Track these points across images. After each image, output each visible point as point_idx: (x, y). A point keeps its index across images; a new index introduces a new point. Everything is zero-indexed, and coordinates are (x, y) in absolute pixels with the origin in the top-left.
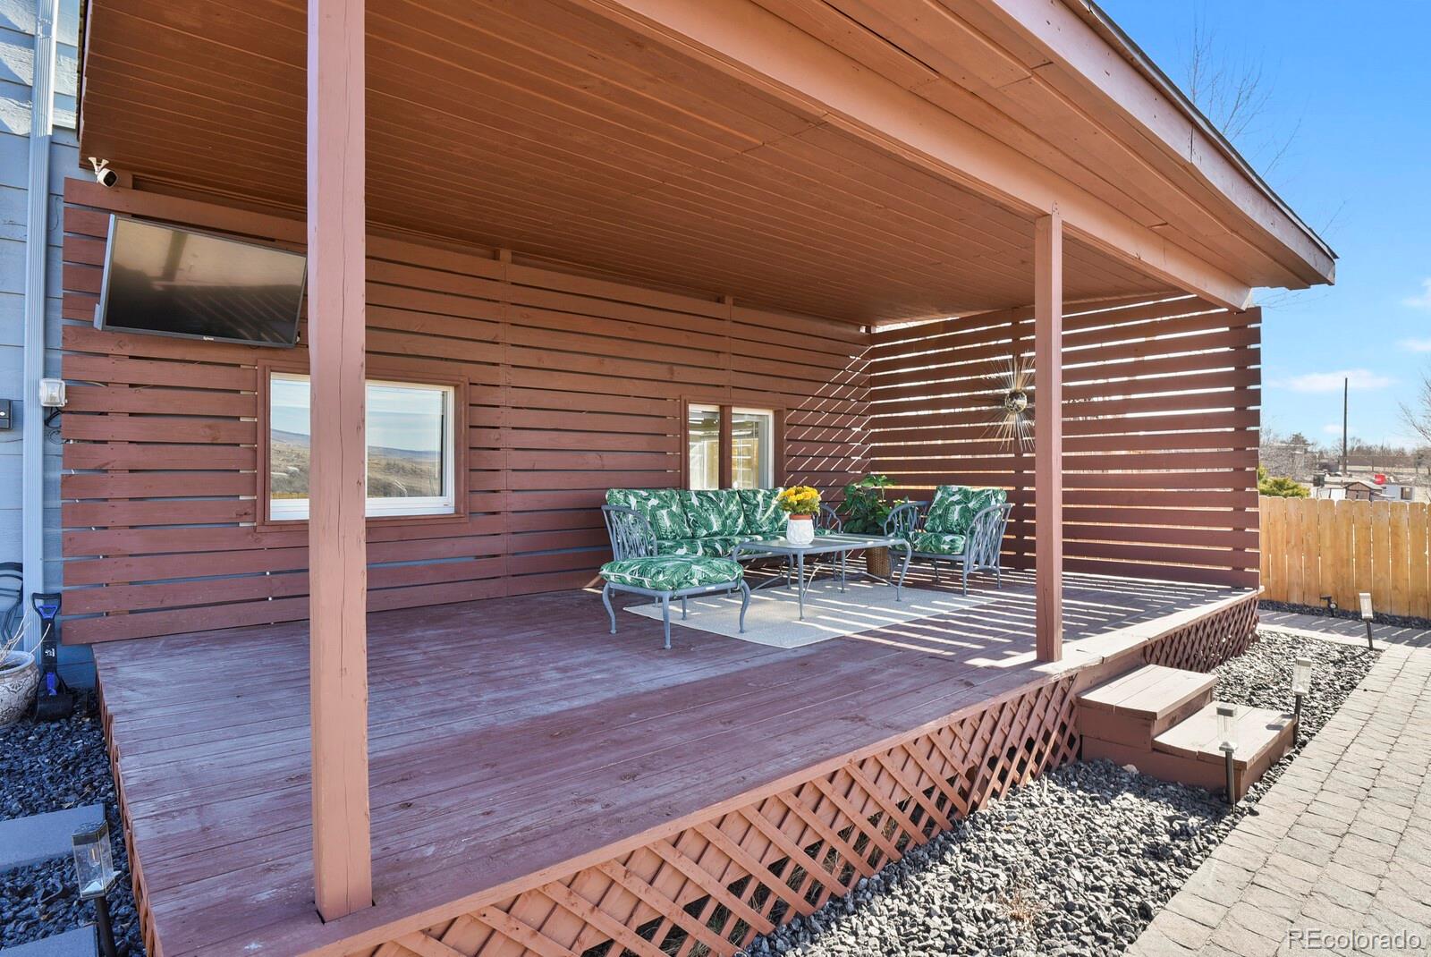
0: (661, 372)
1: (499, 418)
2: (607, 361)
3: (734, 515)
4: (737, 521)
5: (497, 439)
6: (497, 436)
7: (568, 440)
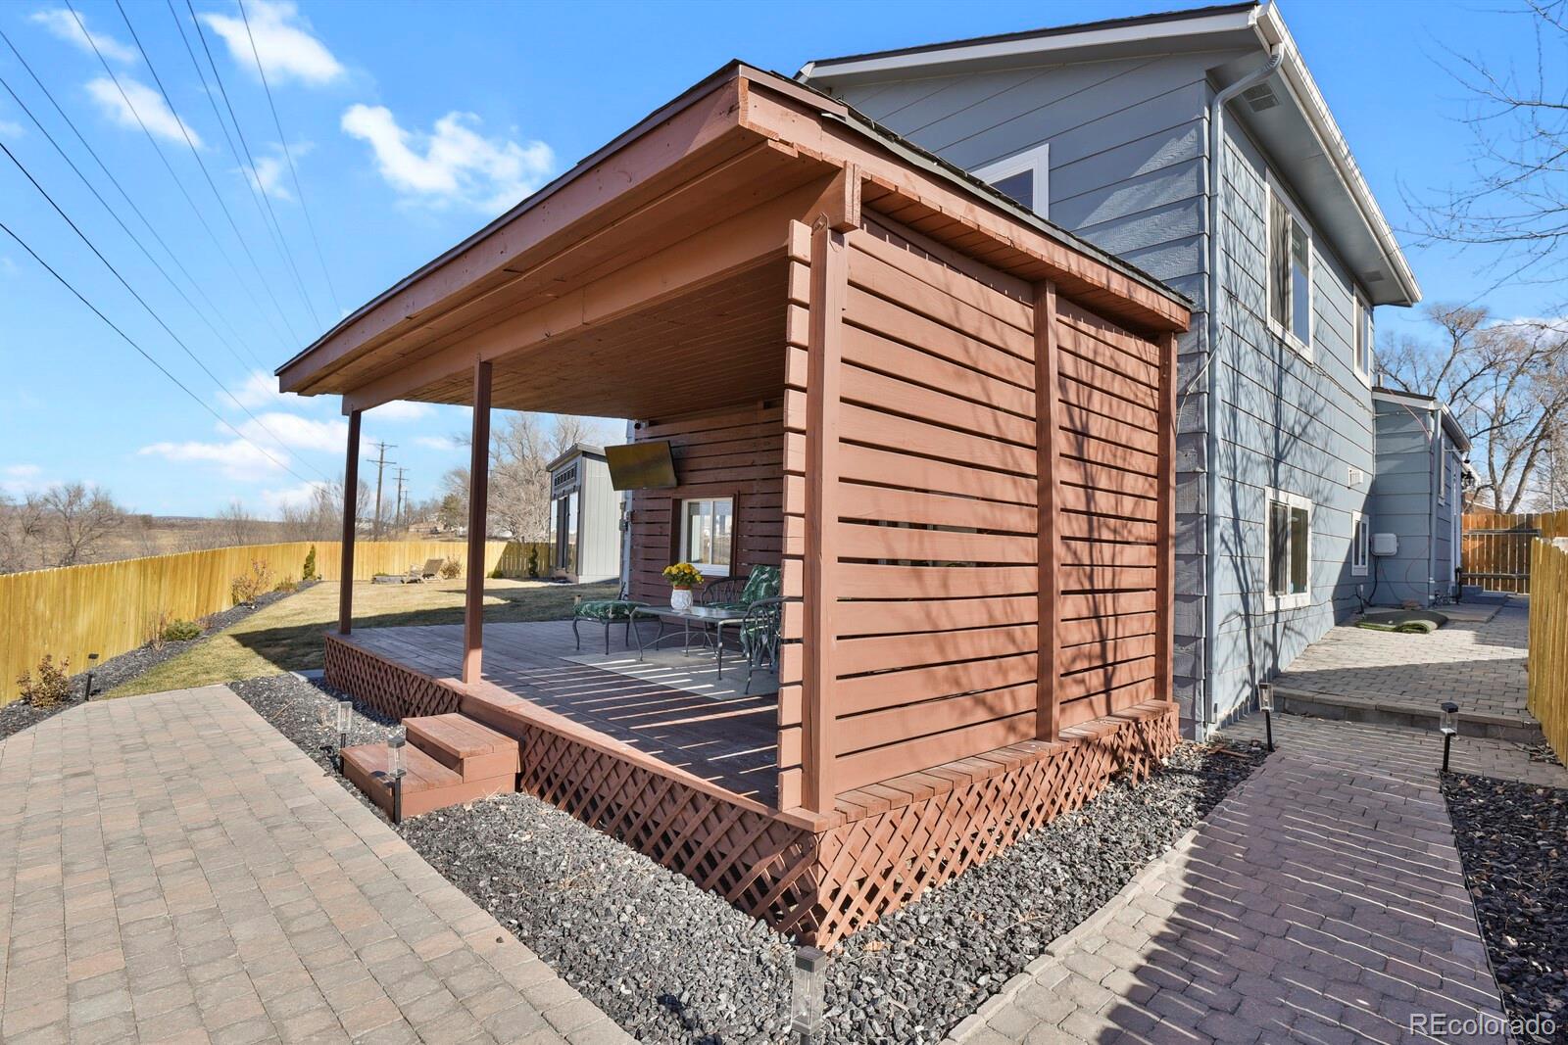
1: (752, 515)
5: (750, 529)
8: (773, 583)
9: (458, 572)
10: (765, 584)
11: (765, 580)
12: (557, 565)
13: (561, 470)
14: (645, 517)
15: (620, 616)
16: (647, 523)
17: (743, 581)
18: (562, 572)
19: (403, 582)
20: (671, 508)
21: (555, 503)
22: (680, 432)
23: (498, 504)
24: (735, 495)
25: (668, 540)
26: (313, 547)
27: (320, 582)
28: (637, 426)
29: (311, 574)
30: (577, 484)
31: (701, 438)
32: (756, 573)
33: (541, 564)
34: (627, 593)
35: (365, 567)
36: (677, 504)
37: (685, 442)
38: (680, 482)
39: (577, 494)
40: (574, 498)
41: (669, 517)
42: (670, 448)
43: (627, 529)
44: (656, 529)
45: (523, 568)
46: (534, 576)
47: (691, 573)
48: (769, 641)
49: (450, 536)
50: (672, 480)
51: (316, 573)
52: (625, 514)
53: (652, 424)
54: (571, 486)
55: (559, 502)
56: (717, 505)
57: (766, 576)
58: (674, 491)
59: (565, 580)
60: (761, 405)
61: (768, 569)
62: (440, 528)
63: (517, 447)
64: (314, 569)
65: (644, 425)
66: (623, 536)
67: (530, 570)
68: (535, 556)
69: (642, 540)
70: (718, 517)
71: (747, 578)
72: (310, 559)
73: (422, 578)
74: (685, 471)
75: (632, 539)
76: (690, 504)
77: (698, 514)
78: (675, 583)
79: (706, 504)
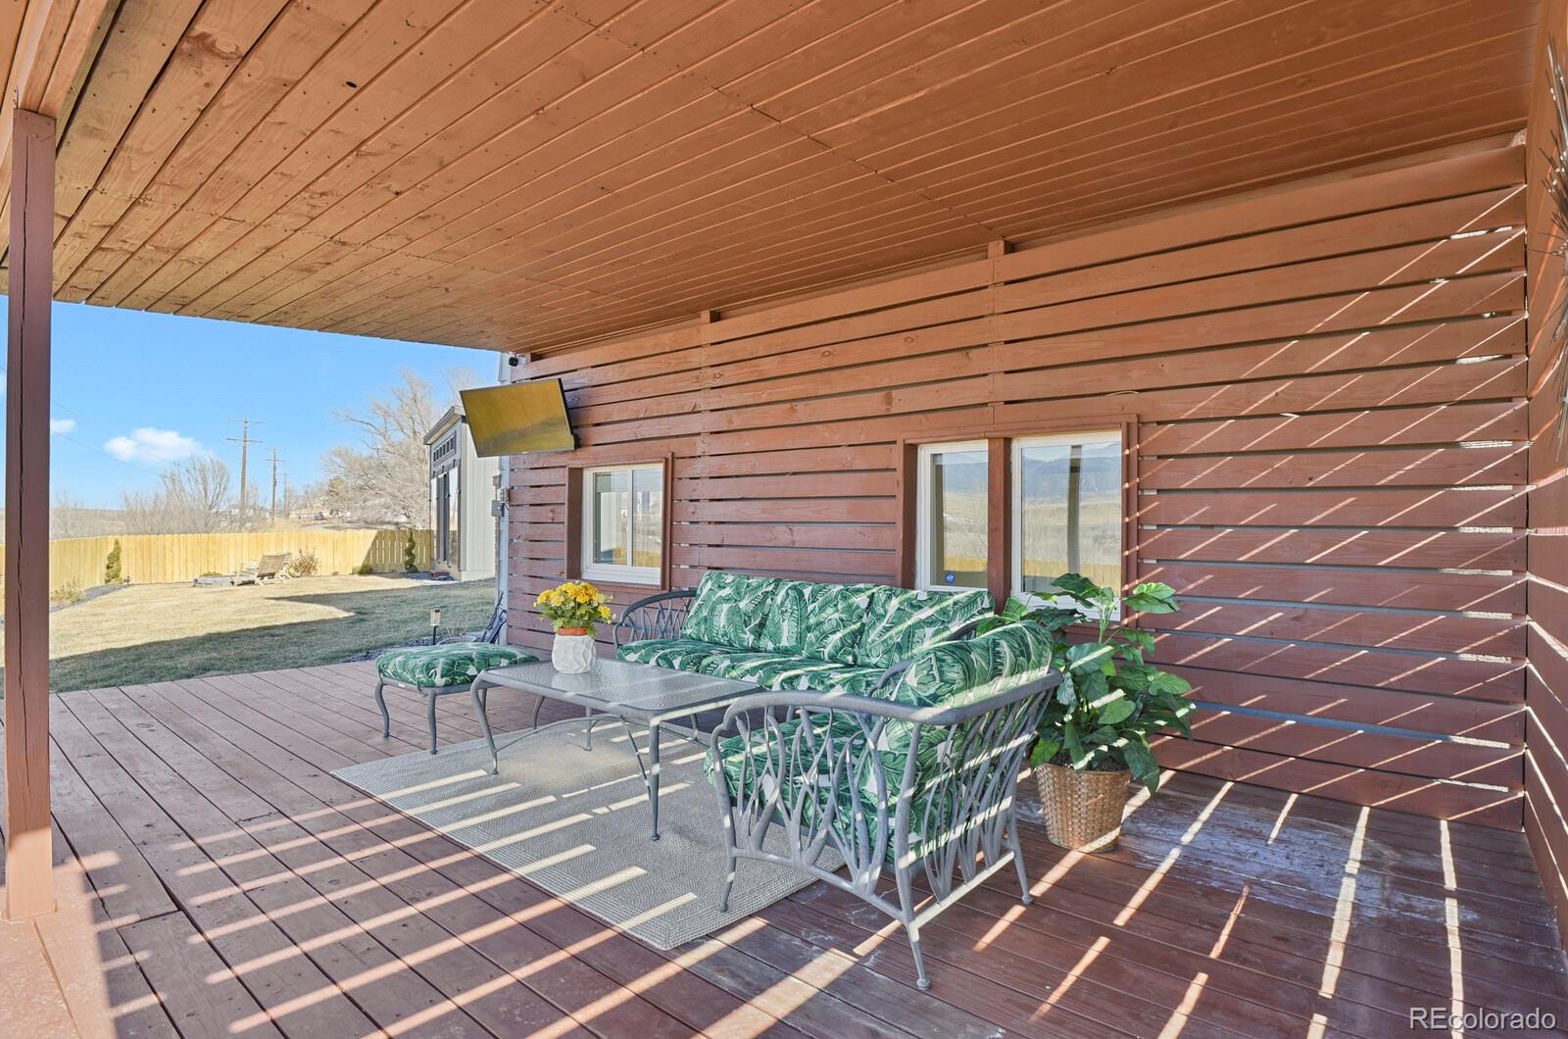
0: (874, 404)
1: (694, 490)
2: (800, 406)
3: (826, 627)
4: (826, 637)
5: (694, 513)
6: (693, 510)
7: (753, 511)
8: (742, 605)
9: (314, 568)
10: (726, 607)
11: (727, 600)
12: (438, 557)
13: (440, 441)
14: (528, 497)
15: (459, 679)
16: (531, 505)
17: (687, 600)
18: (443, 566)
19: (233, 583)
20: (567, 483)
21: (434, 482)
22: (579, 367)
23: (387, 487)
24: (667, 460)
25: (564, 529)
26: (117, 543)
27: (129, 585)
28: (514, 362)
29: (116, 576)
30: (457, 457)
31: (611, 374)
32: (709, 585)
33: (421, 559)
34: (505, 608)
35: (190, 565)
36: (576, 475)
37: (585, 381)
38: (579, 444)
39: (456, 469)
40: (453, 474)
41: (563, 495)
42: (563, 392)
43: (503, 515)
44: (544, 513)
45: (398, 560)
46: (411, 571)
47: (590, 603)
48: (783, 792)
49: (336, 522)
50: (568, 441)
51: (123, 575)
52: (499, 491)
53: (536, 357)
54: (450, 461)
55: (438, 480)
56: (637, 475)
57: (727, 591)
58: (571, 455)
59: (447, 576)
60: (706, 315)
61: (730, 579)
62: (326, 514)
63: (406, 423)
64: (119, 570)
65: (523, 360)
66: (498, 525)
67: (406, 563)
68: (413, 546)
69: (526, 530)
70: (639, 495)
71: (692, 593)
72: (114, 558)
73: (257, 580)
74: (588, 425)
75: (510, 528)
76: (596, 475)
77: (609, 490)
78: (557, 624)
79: (621, 474)
